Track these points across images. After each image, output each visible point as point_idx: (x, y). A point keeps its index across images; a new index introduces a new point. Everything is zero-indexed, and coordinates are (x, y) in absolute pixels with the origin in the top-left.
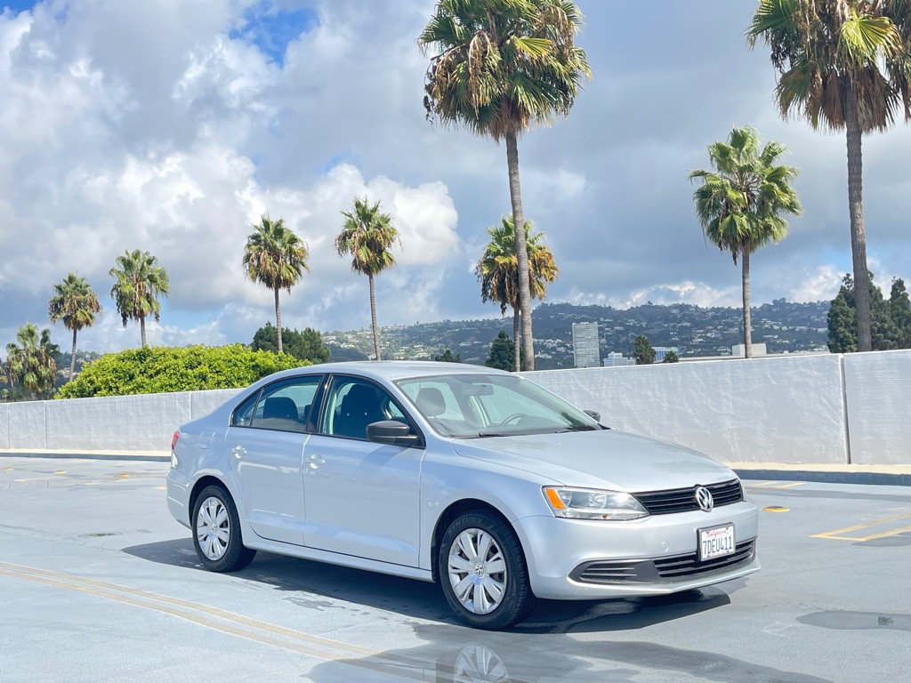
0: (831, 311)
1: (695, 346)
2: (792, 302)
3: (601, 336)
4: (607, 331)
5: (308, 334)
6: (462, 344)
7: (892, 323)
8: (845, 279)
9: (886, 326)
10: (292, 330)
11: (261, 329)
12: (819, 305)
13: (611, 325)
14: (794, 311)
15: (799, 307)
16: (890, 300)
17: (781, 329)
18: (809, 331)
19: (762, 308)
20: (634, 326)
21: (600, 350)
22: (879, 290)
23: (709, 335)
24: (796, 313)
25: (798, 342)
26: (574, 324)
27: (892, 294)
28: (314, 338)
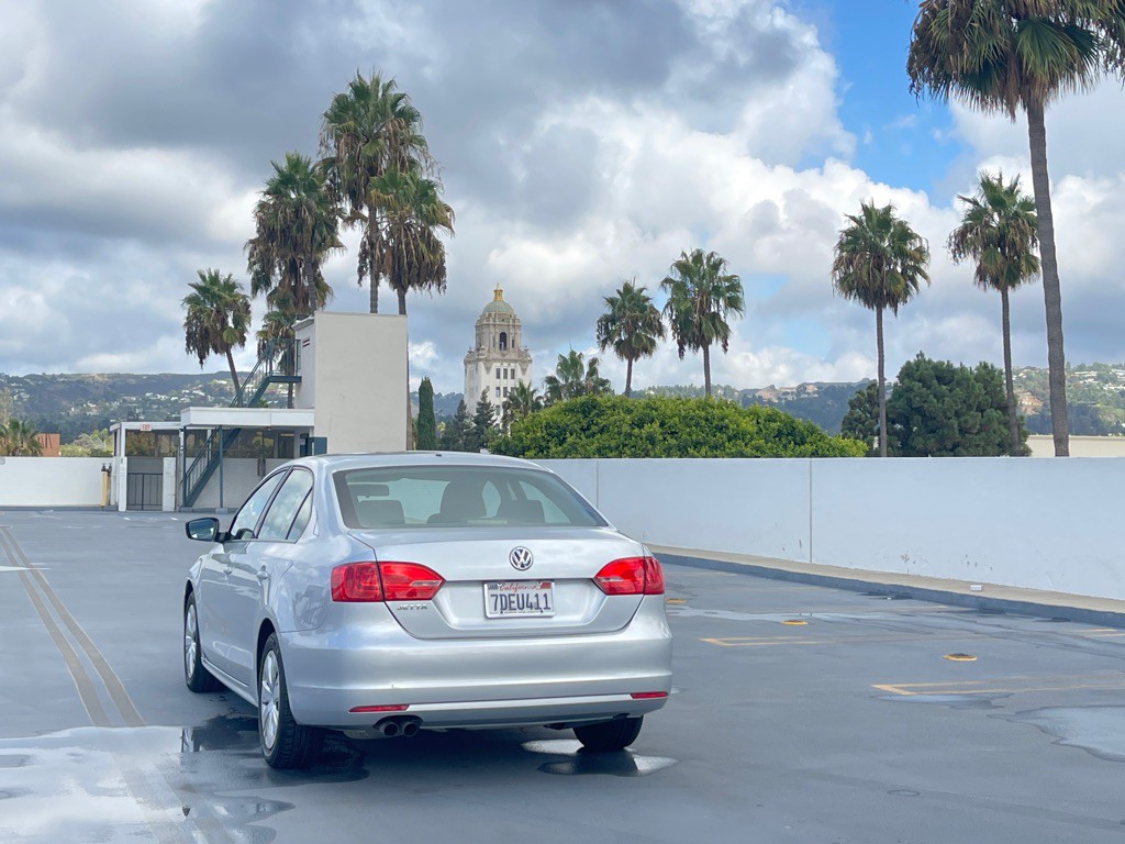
5: (983, 371)
10: (957, 365)
11: (908, 363)
28: (993, 379)
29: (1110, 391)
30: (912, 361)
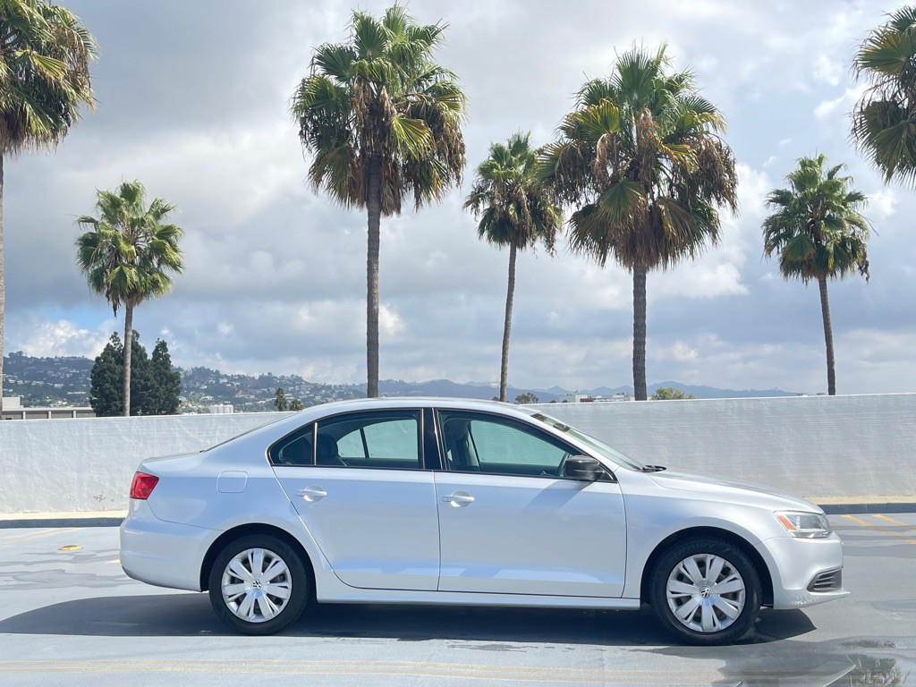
0: (95, 367)
2: (29, 356)
7: (155, 382)
8: (112, 337)
9: (149, 384)
12: (57, 360)
14: (31, 365)
15: (36, 361)
16: (153, 359)
17: (16, 382)
18: (45, 386)
22: (144, 350)
24: (33, 367)
25: (33, 397)
27: (155, 354)
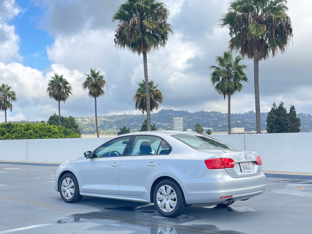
0: (268, 116)
1: (219, 128)
3: (184, 122)
4: (187, 121)
5: (70, 118)
6: (131, 124)
7: (290, 122)
8: (273, 105)
10: (64, 117)
11: (52, 116)
13: (188, 119)
16: (290, 113)
17: (251, 122)
19: (244, 114)
20: (197, 119)
21: (183, 127)
22: (285, 110)
23: (224, 123)
26: (174, 117)
27: (290, 111)
28: (73, 120)
29: (85, 124)
30: (53, 115)
